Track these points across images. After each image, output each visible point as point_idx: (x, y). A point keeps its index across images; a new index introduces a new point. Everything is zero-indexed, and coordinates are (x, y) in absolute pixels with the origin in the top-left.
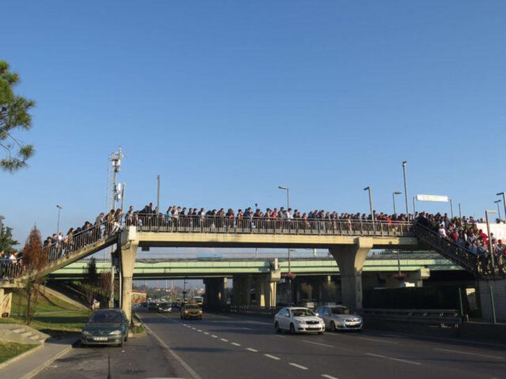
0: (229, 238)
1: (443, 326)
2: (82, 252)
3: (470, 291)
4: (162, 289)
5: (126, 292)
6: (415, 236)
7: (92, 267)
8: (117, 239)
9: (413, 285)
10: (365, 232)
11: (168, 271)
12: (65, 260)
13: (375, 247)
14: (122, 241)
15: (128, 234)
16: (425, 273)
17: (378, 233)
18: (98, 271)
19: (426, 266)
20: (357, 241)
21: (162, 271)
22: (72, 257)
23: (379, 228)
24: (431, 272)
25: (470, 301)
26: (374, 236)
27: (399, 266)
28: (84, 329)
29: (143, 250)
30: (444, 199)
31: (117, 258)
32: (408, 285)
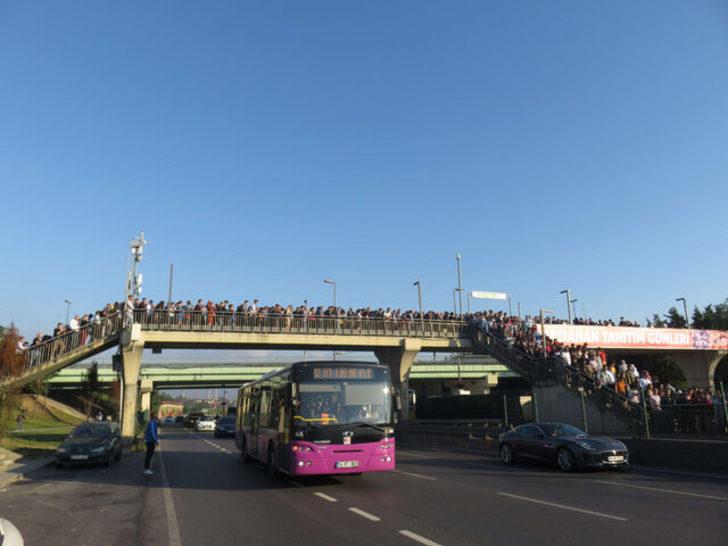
0: (254, 338)
1: (488, 438)
2: (73, 355)
3: (524, 400)
4: (203, 401)
5: (128, 401)
6: (468, 338)
7: (93, 373)
8: (118, 338)
9: (468, 393)
10: (412, 333)
11: (198, 378)
12: (51, 364)
13: (424, 349)
14: (124, 340)
15: (130, 333)
16: (493, 380)
17: (427, 334)
18: (100, 379)
19: (494, 372)
20: (403, 343)
21: (191, 378)
22: (60, 361)
23: (428, 329)
24: (499, 379)
25: (524, 411)
26: (423, 337)
27: (459, 372)
28: (59, 447)
29: (154, 352)
30: (502, 296)
31: (118, 362)
32: (463, 392)
